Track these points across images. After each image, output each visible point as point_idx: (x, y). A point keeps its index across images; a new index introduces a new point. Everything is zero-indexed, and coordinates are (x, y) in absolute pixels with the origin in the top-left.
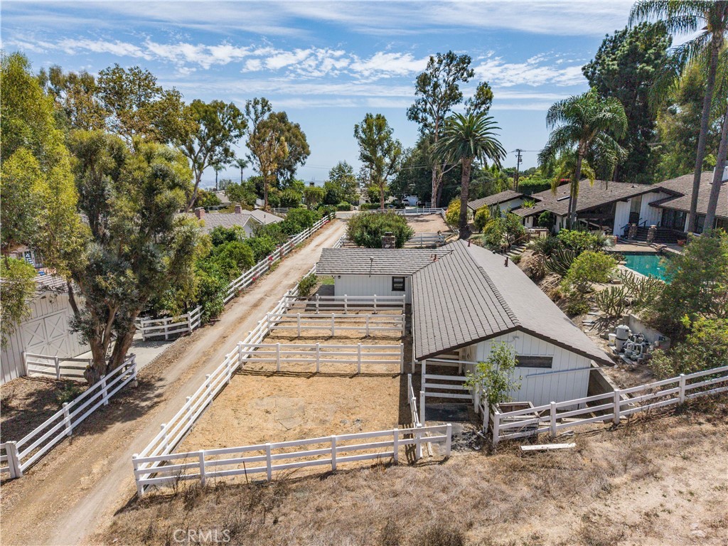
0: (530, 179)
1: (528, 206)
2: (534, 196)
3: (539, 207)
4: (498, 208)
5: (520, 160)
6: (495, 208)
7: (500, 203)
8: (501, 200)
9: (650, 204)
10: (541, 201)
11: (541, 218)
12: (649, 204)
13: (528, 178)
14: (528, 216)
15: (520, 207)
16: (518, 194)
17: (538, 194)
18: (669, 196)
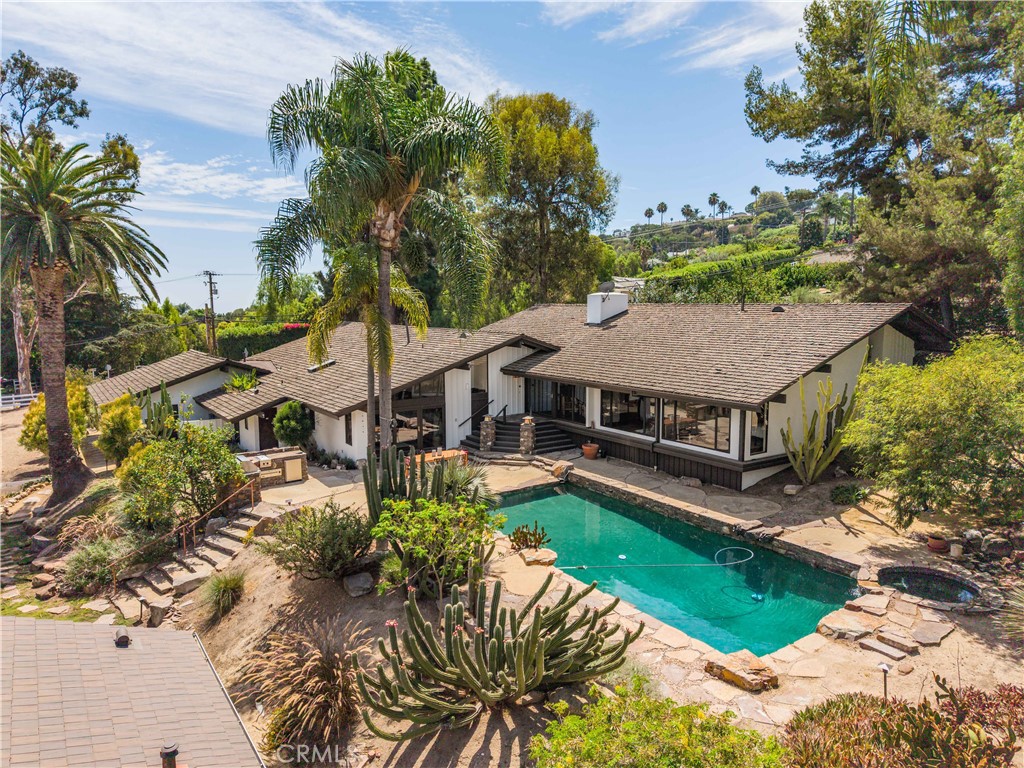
0: (237, 325)
1: (241, 388)
2: (254, 361)
3: (269, 390)
4: (165, 399)
5: (213, 292)
6: (156, 398)
7: (170, 384)
8: (173, 376)
9: (505, 371)
10: (269, 372)
11: (281, 421)
12: (502, 370)
13: (233, 324)
14: (245, 416)
15: (221, 391)
16: (213, 361)
17: (258, 356)
18: (531, 351)
